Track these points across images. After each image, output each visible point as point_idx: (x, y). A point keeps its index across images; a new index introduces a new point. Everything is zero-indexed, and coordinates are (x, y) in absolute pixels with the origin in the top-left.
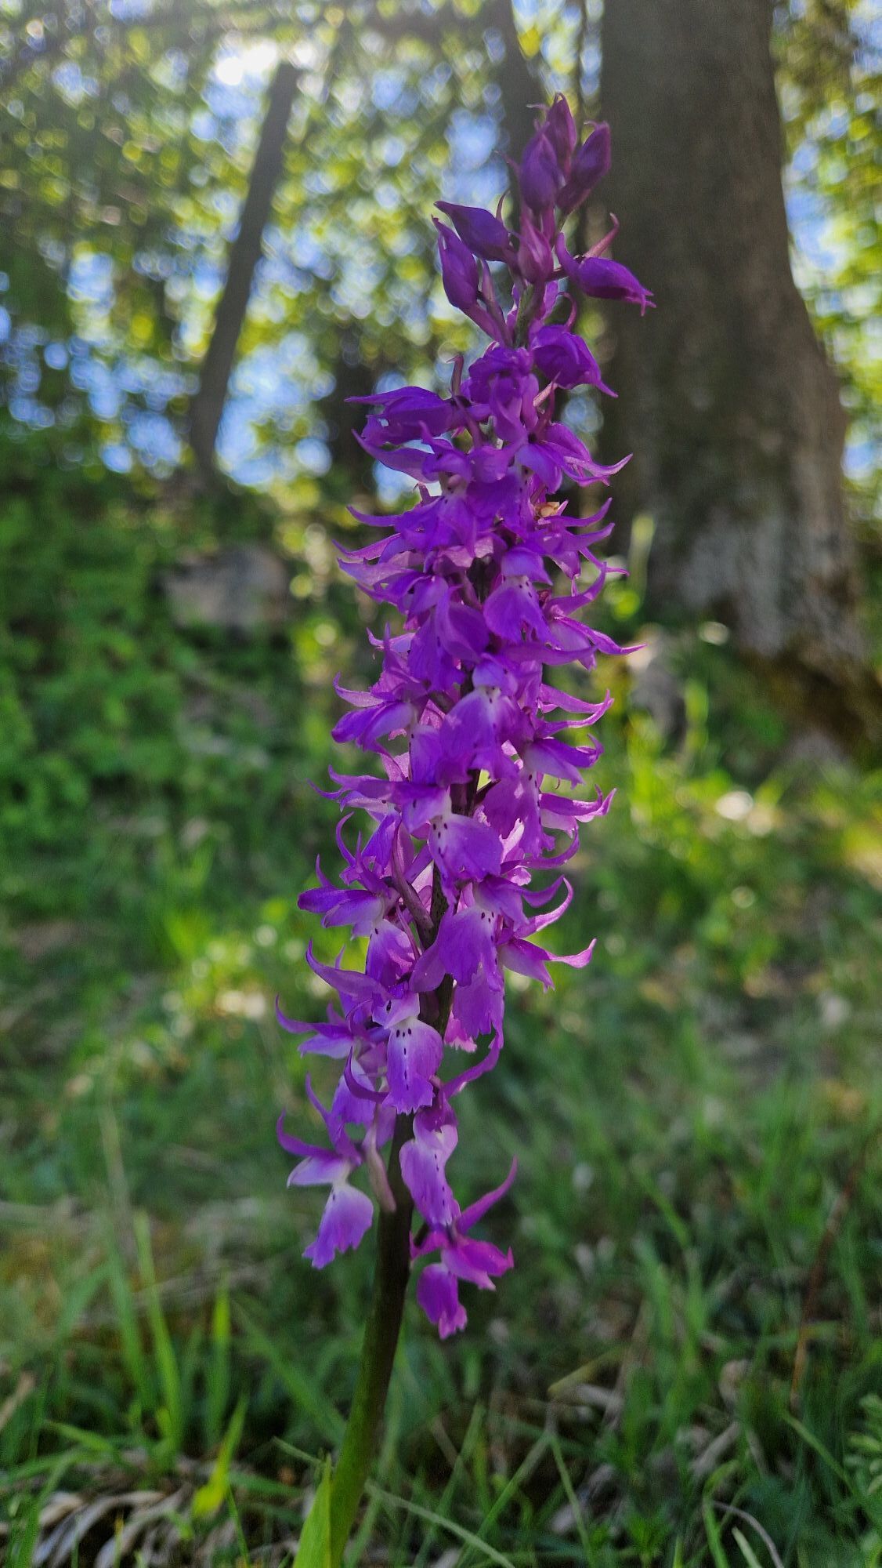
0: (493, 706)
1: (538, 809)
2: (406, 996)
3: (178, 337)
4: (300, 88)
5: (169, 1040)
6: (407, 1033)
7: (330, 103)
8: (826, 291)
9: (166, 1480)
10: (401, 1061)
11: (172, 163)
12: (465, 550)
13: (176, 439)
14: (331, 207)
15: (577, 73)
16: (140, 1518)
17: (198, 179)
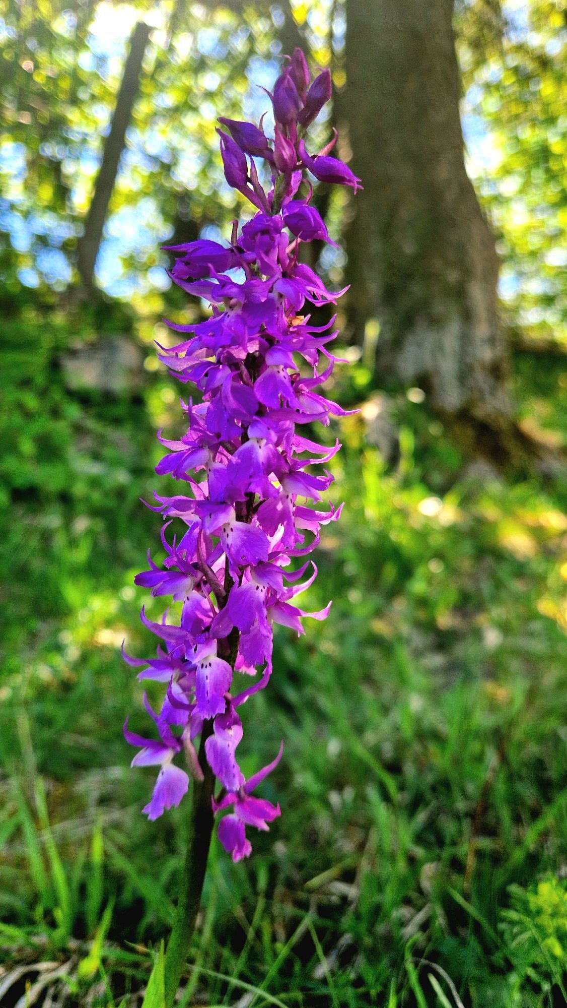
0: (262, 452)
1: (293, 517)
2: (207, 642)
3: (69, 199)
4: (150, 39)
5: (63, 663)
6: (208, 665)
7: (171, 49)
8: (488, 181)
9: (60, 954)
10: (204, 684)
11: (65, 84)
12: (241, 348)
13: (68, 265)
14: (171, 117)
15: (331, 35)
16: (43, 980)
17: (83, 95)
